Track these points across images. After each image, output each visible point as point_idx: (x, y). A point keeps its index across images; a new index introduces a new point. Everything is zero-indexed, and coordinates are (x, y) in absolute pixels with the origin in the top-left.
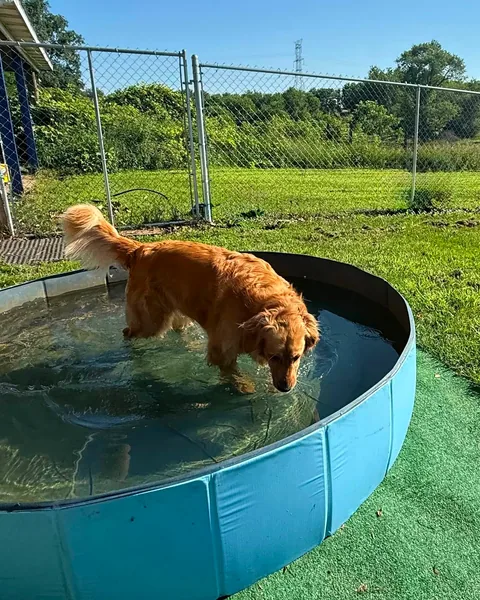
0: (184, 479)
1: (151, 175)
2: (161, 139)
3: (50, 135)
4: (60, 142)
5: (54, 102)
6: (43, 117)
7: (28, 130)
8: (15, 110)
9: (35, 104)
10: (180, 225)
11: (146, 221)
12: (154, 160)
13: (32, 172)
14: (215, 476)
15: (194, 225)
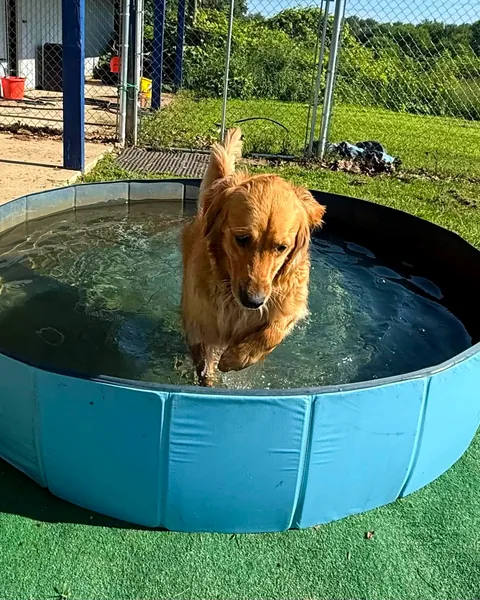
0: (143, 387)
1: (283, 106)
2: (302, 67)
3: (197, 56)
4: (204, 63)
5: (208, 22)
6: (195, 38)
7: (179, 51)
8: (173, 30)
9: (192, 25)
10: (288, 160)
11: (254, 151)
12: (291, 90)
13: (174, 91)
14: (173, 396)
15: (302, 162)
